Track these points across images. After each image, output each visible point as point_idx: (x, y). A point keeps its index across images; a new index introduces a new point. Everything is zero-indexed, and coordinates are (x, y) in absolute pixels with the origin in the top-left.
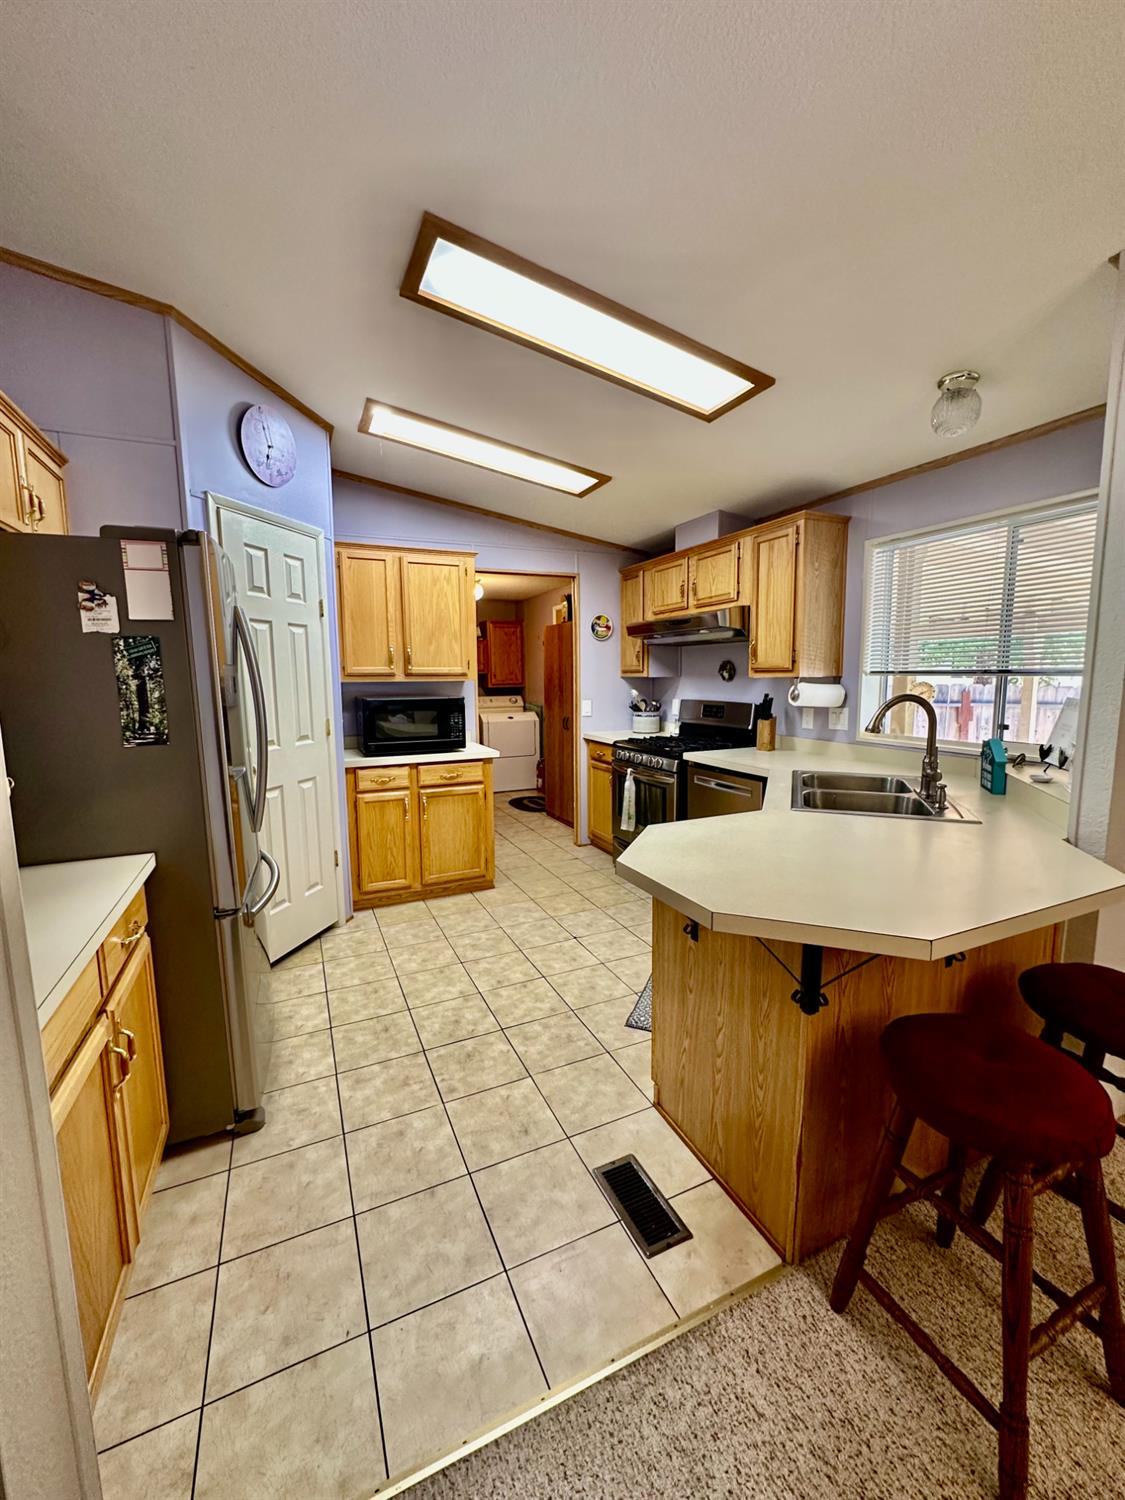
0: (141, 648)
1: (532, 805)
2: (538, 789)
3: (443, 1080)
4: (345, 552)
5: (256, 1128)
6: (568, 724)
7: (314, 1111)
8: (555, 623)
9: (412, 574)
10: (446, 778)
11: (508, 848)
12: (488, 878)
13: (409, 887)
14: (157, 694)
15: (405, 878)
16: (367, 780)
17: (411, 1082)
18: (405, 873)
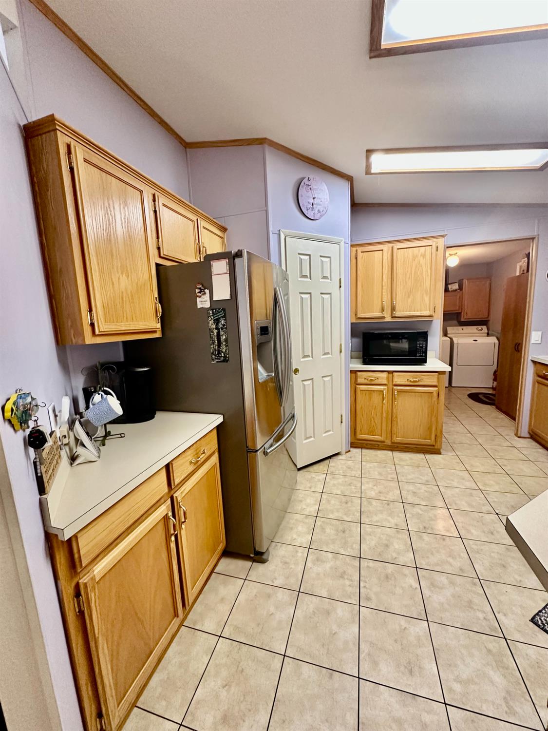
0: (218, 314)
1: (484, 399)
2: (493, 388)
3: (365, 587)
4: (360, 249)
5: (263, 562)
6: (518, 348)
7: (290, 567)
8: (518, 274)
9: (400, 255)
10: (410, 381)
11: (459, 428)
12: (436, 447)
13: (384, 442)
14: (224, 337)
15: (381, 436)
16: (362, 378)
17: (346, 577)
18: (381, 433)
